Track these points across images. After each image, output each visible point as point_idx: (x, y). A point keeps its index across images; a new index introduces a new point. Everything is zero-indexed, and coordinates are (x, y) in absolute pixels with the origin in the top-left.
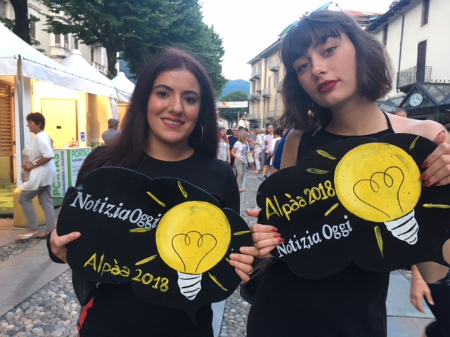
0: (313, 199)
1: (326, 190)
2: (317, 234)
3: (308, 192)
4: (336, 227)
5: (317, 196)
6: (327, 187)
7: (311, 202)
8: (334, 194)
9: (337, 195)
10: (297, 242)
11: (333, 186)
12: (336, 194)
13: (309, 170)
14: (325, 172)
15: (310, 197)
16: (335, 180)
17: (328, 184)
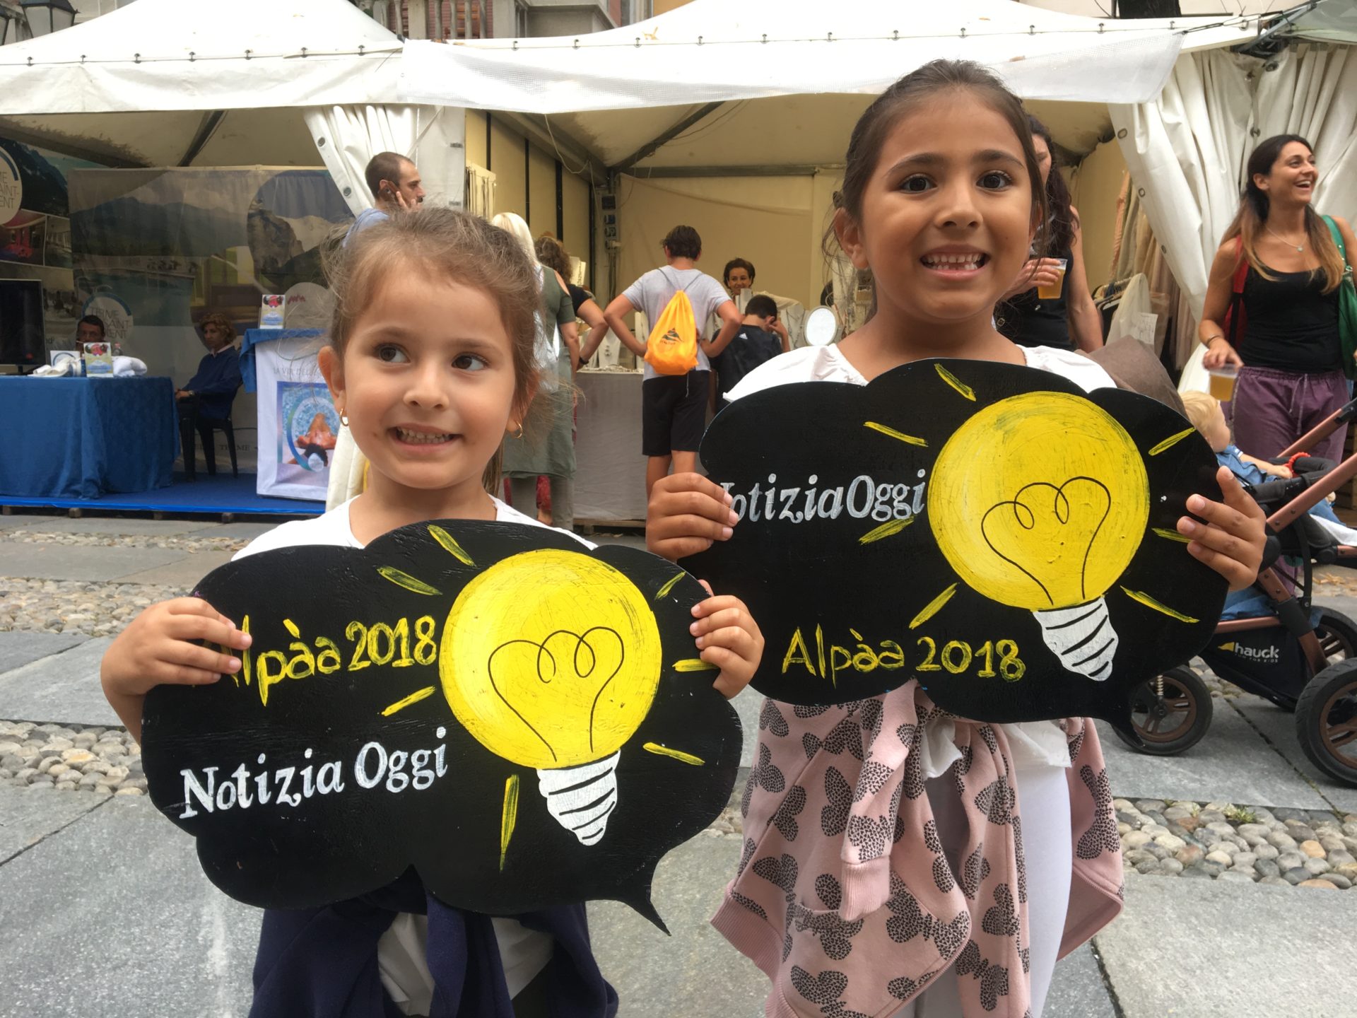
0: (365, 656)
1: (414, 640)
2: (337, 767)
3: (358, 635)
4: (404, 755)
5: (383, 650)
6: (419, 634)
7: (357, 665)
8: (432, 657)
9: (442, 663)
10: (262, 780)
11: (438, 638)
12: (436, 662)
13: (384, 572)
14: (431, 591)
15: (359, 650)
16: (449, 620)
17: (425, 627)
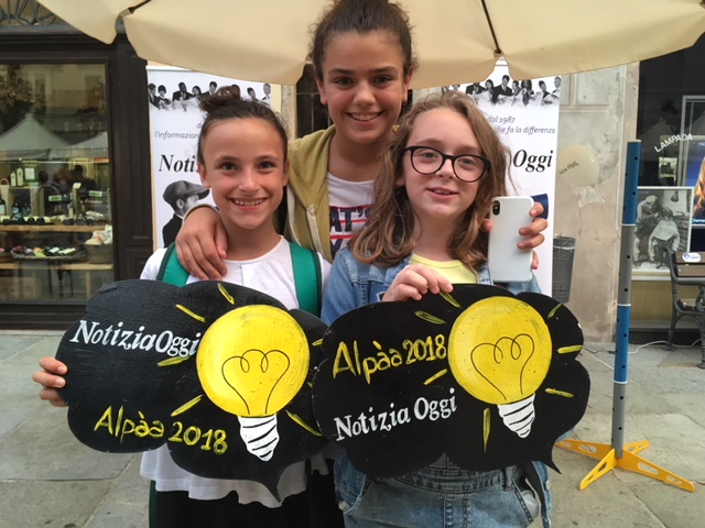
0: (413, 357)
1: (435, 347)
2: (406, 411)
3: (409, 346)
4: (436, 403)
5: (421, 353)
6: (437, 344)
7: (410, 361)
8: (445, 355)
9: (449, 357)
10: (372, 419)
11: (446, 345)
12: (447, 357)
13: (418, 314)
14: (441, 322)
15: (410, 354)
16: (451, 336)
17: (440, 340)
